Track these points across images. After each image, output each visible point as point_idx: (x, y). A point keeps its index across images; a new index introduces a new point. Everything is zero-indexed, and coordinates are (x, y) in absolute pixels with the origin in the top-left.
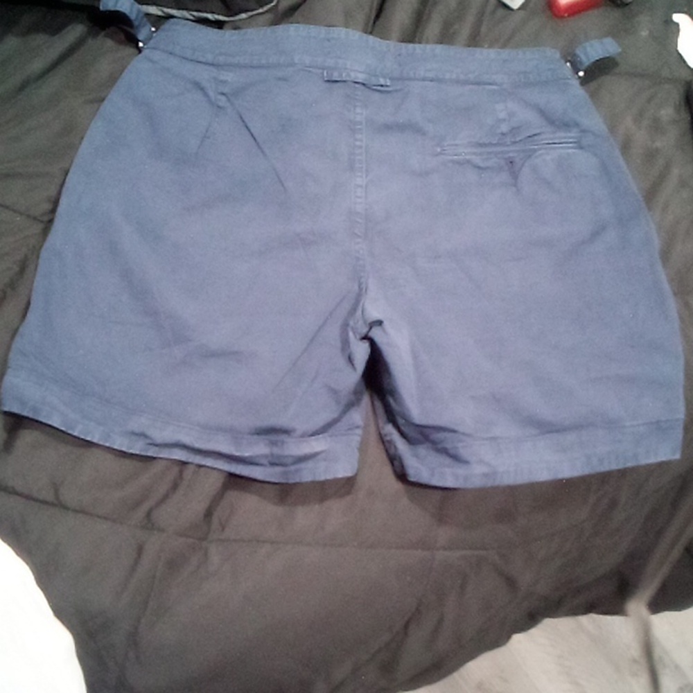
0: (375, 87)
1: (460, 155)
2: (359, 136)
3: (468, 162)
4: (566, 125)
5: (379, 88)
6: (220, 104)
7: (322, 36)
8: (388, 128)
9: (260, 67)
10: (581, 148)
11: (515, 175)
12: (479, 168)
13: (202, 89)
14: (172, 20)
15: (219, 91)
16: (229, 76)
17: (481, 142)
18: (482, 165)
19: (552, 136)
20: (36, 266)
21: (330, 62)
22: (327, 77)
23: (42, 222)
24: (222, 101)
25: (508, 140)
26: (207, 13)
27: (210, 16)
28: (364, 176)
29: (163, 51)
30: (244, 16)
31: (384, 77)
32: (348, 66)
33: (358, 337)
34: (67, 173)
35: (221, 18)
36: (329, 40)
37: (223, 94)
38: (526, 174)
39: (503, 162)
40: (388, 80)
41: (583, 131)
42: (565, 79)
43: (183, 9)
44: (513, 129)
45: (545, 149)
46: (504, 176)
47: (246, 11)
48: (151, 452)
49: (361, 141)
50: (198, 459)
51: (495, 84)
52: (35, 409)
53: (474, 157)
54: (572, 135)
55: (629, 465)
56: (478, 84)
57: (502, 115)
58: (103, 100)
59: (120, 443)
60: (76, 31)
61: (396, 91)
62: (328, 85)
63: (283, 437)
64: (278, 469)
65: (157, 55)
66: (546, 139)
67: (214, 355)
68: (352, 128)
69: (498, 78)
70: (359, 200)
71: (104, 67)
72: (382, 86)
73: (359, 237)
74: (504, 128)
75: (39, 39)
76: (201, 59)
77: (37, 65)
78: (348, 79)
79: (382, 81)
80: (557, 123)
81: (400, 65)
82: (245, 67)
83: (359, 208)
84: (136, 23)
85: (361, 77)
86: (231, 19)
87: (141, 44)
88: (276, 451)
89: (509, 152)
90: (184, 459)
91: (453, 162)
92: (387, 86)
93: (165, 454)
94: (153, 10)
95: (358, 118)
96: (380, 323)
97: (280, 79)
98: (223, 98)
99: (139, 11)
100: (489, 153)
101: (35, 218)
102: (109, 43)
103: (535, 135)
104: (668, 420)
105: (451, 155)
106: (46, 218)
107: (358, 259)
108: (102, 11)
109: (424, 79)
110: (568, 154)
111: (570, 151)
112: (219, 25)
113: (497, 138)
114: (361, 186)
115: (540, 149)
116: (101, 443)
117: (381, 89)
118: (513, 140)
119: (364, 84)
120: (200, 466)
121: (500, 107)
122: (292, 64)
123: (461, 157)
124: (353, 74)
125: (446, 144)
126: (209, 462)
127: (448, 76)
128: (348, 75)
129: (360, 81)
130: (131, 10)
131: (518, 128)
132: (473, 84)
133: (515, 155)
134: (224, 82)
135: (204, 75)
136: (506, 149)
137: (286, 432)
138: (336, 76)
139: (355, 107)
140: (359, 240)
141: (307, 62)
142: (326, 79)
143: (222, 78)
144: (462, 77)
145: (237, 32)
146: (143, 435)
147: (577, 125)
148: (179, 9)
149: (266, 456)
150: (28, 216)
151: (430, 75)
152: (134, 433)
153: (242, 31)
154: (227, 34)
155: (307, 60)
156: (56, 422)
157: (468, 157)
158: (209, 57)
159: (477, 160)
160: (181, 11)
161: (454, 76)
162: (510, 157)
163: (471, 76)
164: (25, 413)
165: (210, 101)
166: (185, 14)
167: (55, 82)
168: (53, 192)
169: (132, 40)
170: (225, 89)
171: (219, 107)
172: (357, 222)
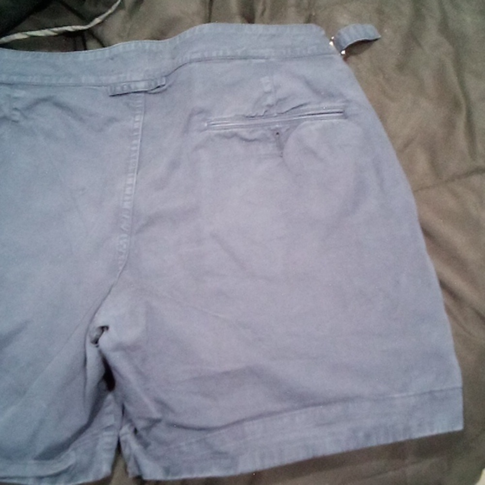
0: (154, 91)
2: (134, 142)
3: (235, 135)
4: (330, 96)
5: (157, 90)
6: (15, 119)
10: (345, 117)
11: (281, 147)
12: (247, 140)
15: (14, 107)
17: (247, 115)
18: (248, 136)
19: (317, 106)
21: (113, 79)
22: (111, 92)
24: (17, 116)
25: (274, 112)
28: (135, 175)
32: (128, 79)
36: (112, 58)
37: (16, 109)
38: (291, 144)
39: (269, 134)
40: (163, 79)
41: (347, 101)
42: (330, 54)
44: (280, 100)
45: (311, 120)
46: (271, 147)
49: (136, 145)
51: (262, 58)
53: (240, 130)
54: (336, 105)
55: (401, 439)
56: (245, 58)
57: (267, 88)
62: (112, 99)
66: (312, 110)
68: (130, 136)
69: (266, 52)
70: (127, 198)
72: (159, 87)
73: (124, 232)
74: (270, 100)
78: (129, 90)
79: (159, 83)
80: (323, 93)
83: (127, 205)
85: (141, 86)
86: (89, 26)
89: (275, 123)
91: (219, 135)
92: (164, 85)
95: (136, 126)
98: (17, 113)
100: (256, 125)
103: (302, 105)
104: (441, 391)
105: (218, 130)
110: (333, 124)
111: (335, 121)
113: (264, 111)
114: (131, 185)
115: (305, 119)
118: (279, 112)
121: (265, 80)
124: (133, 86)
125: (213, 118)
127: (214, 54)
128: (129, 87)
129: (141, 89)
131: (285, 99)
132: (241, 58)
133: (281, 126)
134: (16, 98)
136: (273, 120)
139: (135, 115)
142: (110, 94)
144: (229, 53)
147: (341, 95)
151: (198, 56)
157: (235, 130)
159: (244, 133)
161: (221, 53)
162: (277, 129)
163: (239, 52)
170: (18, 105)
171: (14, 121)
172: (124, 218)
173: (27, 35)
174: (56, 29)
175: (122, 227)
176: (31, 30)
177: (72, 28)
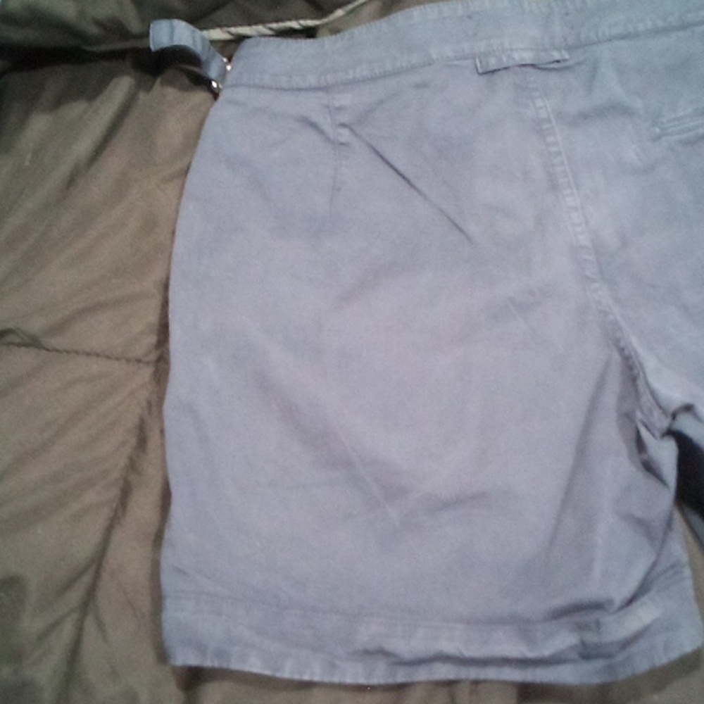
0: (549, 66)
1: (690, 130)
2: (550, 139)
5: (555, 65)
6: (343, 140)
7: (460, 13)
8: (585, 117)
9: (385, 75)
13: (314, 126)
14: (247, 43)
15: (337, 122)
16: (344, 99)
20: (162, 432)
21: (482, 46)
22: (481, 67)
23: (148, 363)
24: (345, 135)
26: (290, 20)
27: (294, 24)
28: (575, 191)
29: (249, 86)
30: (339, 13)
31: (559, 49)
32: (507, 46)
33: (657, 434)
34: (166, 287)
35: (310, 23)
36: (469, 17)
37: (343, 125)
40: (563, 52)
43: (256, 24)
47: (340, 6)
48: (401, 677)
49: (556, 144)
50: (473, 673)
52: (220, 653)
58: (186, 171)
59: (353, 673)
60: (122, 86)
61: (579, 64)
62: (485, 78)
63: (597, 615)
64: (599, 664)
65: (241, 94)
67: (447, 505)
68: (539, 128)
70: (579, 229)
71: (173, 127)
72: (558, 61)
73: (594, 281)
75: (77, 108)
76: (303, 85)
77: (83, 146)
78: (511, 63)
79: (557, 56)
81: (572, 28)
82: (364, 80)
83: (584, 240)
84: (203, 58)
85: (528, 57)
86: (325, 20)
87: (214, 84)
88: (591, 638)
90: (452, 676)
92: (565, 60)
93: (422, 675)
94: (218, 34)
95: (543, 114)
96: (688, 408)
97: (417, 86)
98: (345, 132)
99: (203, 39)
101: (139, 361)
102: (171, 93)
105: (676, 134)
106: (153, 357)
107: (606, 313)
108: (154, 53)
109: (610, 39)
112: (310, 33)
114: (576, 209)
116: (326, 680)
117: (558, 67)
119: (533, 65)
120: (476, 682)
122: (429, 63)
123: (692, 134)
124: (516, 56)
125: (664, 120)
126: (491, 673)
127: (641, 27)
129: (529, 62)
130: (194, 41)
132: (677, 29)
134: (340, 109)
135: (311, 105)
137: (597, 606)
138: (493, 63)
139: (533, 99)
140: (597, 285)
141: (451, 54)
142: (480, 71)
143: (337, 104)
144: (660, 24)
145: (338, 36)
146: (382, 653)
148: (249, 25)
149: (573, 648)
150: (128, 360)
151: (618, 30)
152: (367, 652)
153: (346, 34)
154: (326, 42)
155: (448, 51)
156: (255, 665)
158: (312, 80)
160: (254, 27)
161: (650, 25)
164: (208, 663)
165: (328, 140)
166: (261, 28)
167: (114, 163)
168: (153, 318)
169: (202, 82)
170: (345, 118)
171: (342, 144)
172: (585, 260)
173: (229, 32)
174: (274, 26)
175: (588, 273)
176: (234, 25)
177: (300, 24)
